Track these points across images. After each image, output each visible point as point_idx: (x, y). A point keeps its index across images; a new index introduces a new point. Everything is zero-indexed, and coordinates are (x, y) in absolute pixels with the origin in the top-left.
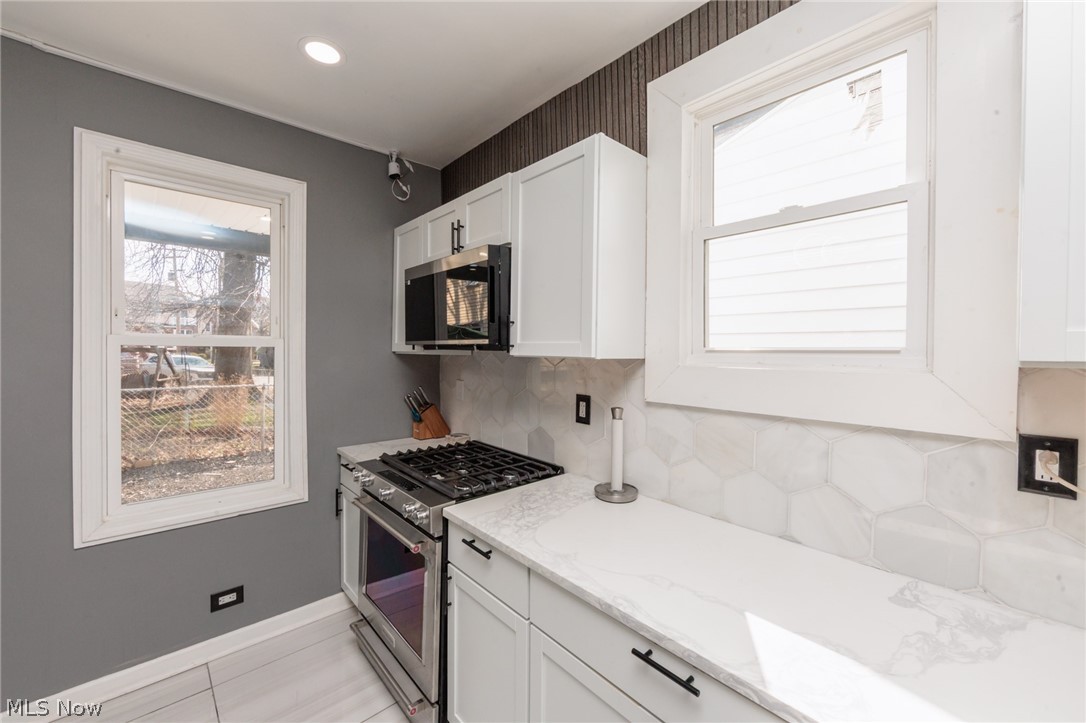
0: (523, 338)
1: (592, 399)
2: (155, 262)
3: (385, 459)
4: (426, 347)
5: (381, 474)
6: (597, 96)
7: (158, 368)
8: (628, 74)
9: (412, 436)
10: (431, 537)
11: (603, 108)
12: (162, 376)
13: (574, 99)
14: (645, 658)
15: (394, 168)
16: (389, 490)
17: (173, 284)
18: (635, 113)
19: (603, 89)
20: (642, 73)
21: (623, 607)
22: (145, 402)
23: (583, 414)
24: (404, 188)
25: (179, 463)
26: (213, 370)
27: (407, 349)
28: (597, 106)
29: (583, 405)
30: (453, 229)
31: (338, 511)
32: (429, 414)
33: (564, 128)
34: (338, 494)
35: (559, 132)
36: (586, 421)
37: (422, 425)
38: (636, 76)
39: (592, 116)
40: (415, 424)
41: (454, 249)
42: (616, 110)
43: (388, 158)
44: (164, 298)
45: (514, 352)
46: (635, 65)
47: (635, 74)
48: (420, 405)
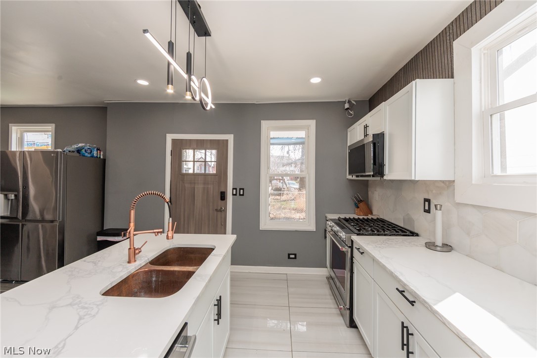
0: (389, 172)
1: (431, 200)
2: (282, 149)
3: (339, 219)
4: (357, 176)
5: (336, 223)
6: (431, 53)
7: (283, 186)
8: (445, 39)
9: (355, 214)
10: (347, 245)
11: (434, 58)
12: (284, 189)
13: (420, 57)
14: (402, 292)
15: (347, 106)
16: (337, 228)
17: (288, 155)
18: (449, 57)
19: (433, 50)
20: (451, 36)
21: (398, 274)
22: (279, 197)
23: (427, 208)
24: (351, 112)
25: (287, 218)
26: (298, 187)
27: (350, 177)
28: (431, 58)
29: (427, 203)
30: (365, 128)
31: (325, 237)
32: (361, 205)
33: (417, 72)
34: (325, 231)
35: (414, 74)
36: (428, 211)
37: (358, 209)
38: (449, 39)
39: (429, 63)
40: (356, 209)
41: (365, 136)
42: (440, 58)
43: (345, 102)
44: (285, 161)
45: (385, 178)
46: (448, 34)
47: (448, 38)
48: (358, 201)
